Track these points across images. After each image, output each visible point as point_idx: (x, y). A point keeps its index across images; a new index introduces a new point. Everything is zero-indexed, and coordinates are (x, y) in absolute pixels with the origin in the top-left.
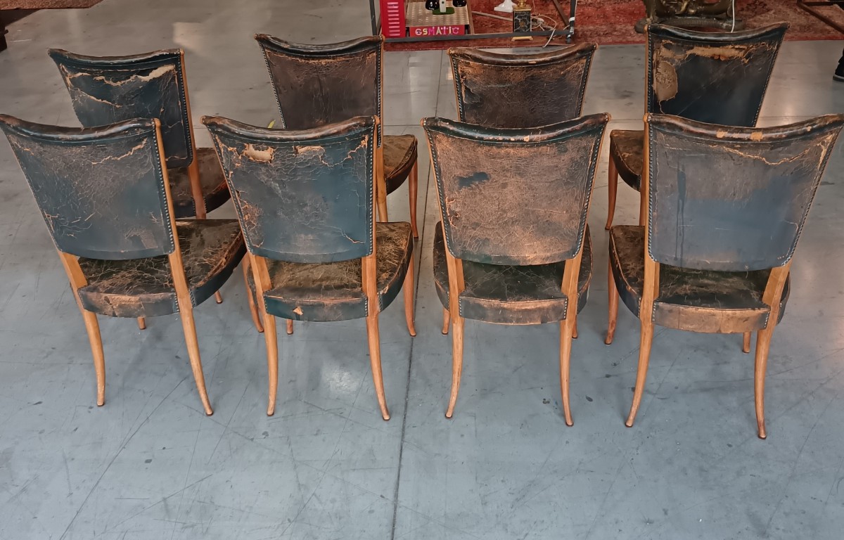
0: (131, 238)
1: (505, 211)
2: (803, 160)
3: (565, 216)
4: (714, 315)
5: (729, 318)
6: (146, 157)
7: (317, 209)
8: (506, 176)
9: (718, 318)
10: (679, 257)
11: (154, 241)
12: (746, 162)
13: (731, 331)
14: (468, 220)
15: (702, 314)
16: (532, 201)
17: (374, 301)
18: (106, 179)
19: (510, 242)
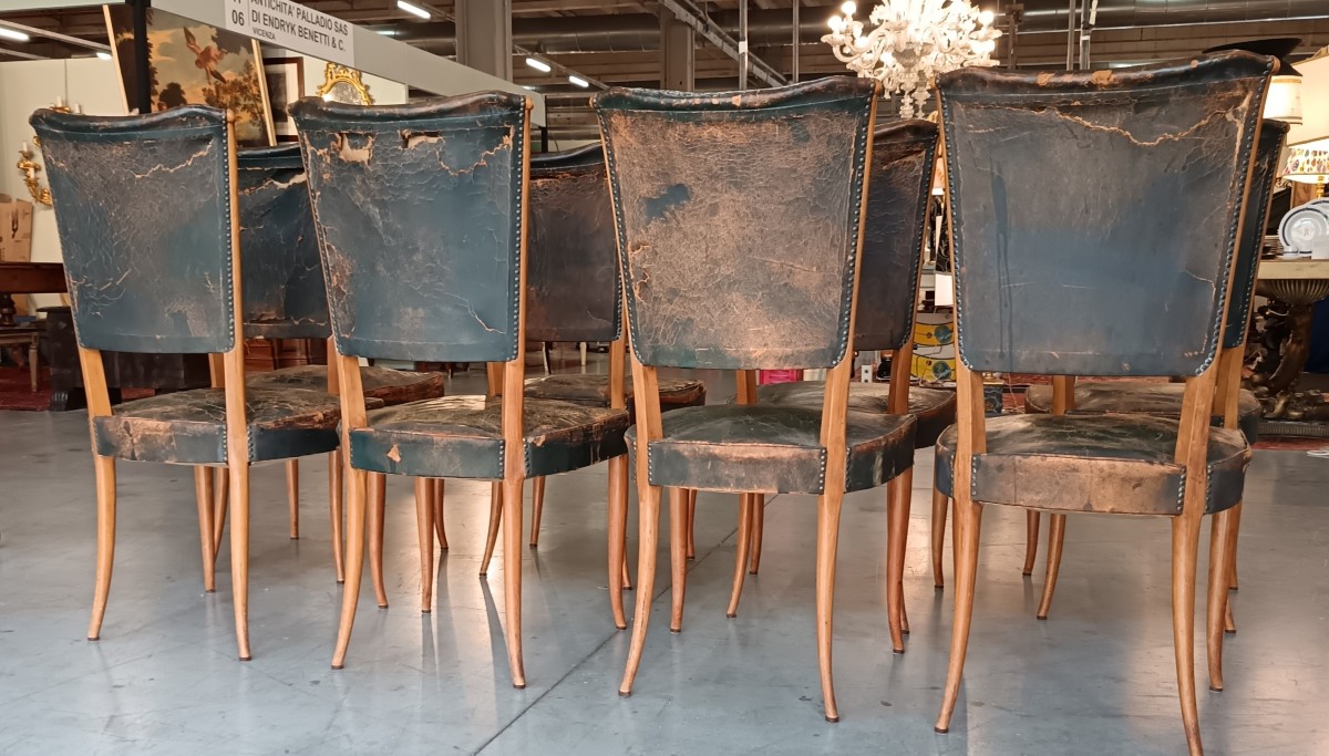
0: (173, 315)
1: (716, 263)
2: (1201, 141)
3: (816, 278)
4: (1075, 470)
5: (1107, 477)
6: (209, 172)
7: (432, 260)
8: (716, 190)
9: (1083, 475)
10: (1006, 351)
11: (205, 325)
12: (1097, 140)
13: (1110, 507)
14: (661, 283)
15: (1052, 467)
16: (759, 241)
17: (516, 451)
18: (151, 206)
19: (725, 324)
